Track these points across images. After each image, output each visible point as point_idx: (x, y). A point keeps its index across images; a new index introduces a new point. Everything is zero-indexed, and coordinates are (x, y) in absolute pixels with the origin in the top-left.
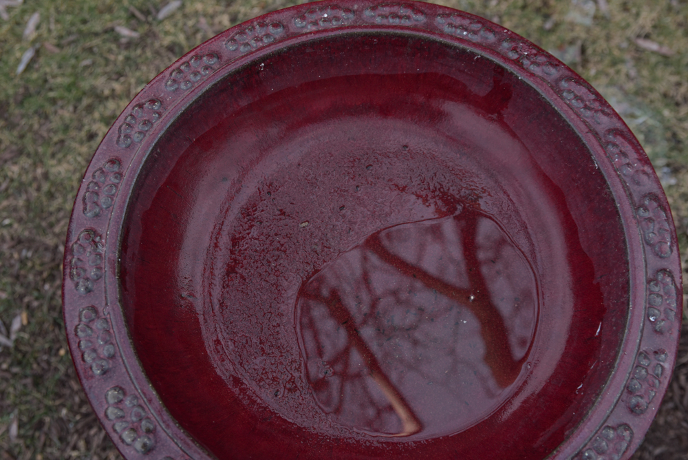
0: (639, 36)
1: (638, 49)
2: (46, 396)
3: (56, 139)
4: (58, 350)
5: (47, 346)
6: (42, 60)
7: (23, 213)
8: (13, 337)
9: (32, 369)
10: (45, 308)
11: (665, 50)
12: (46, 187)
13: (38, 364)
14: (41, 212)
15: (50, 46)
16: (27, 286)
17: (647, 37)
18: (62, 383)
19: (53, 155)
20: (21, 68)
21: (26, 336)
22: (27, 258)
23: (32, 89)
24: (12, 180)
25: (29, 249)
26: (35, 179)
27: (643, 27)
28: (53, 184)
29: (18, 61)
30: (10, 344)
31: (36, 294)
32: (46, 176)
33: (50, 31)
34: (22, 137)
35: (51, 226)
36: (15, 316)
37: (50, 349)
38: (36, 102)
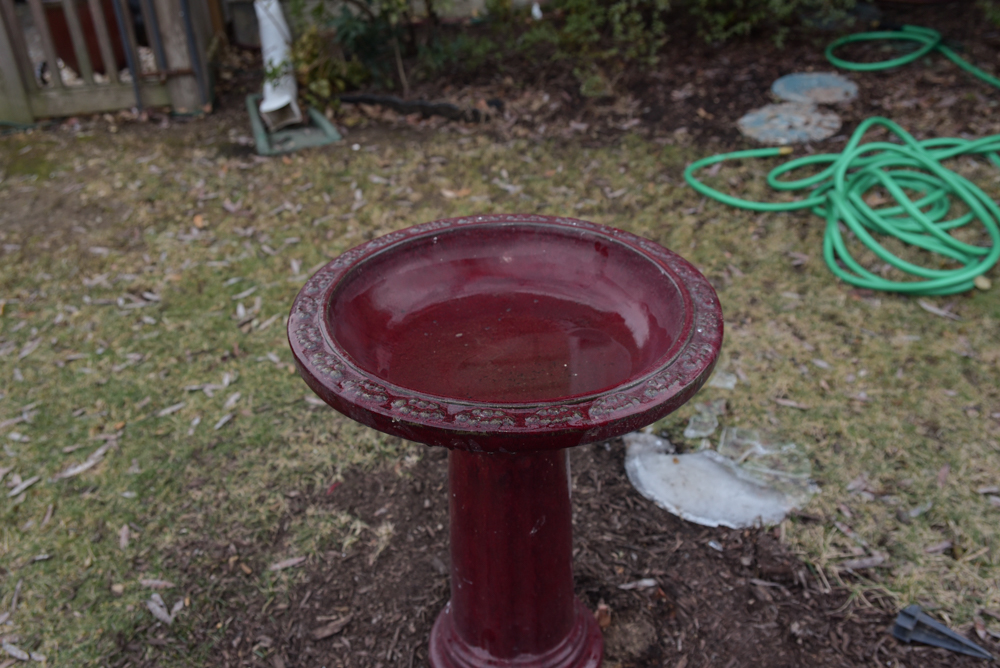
0: (778, 397)
1: (778, 406)
2: (197, 660)
3: (240, 471)
4: (216, 623)
5: (205, 621)
6: (237, 420)
7: (201, 524)
8: (173, 616)
9: (187, 639)
10: (208, 594)
11: (803, 405)
12: (225, 505)
13: (195, 636)
14: (218, 522)
15: (247, 412)
16: (193, 576)
17: (785, 397)
18: (215, 651)
19: (236, 483)
20: (218, 426)
21: (187, 614)
22: (198, 556)
23: (225, 439)
24: (194, 501)
25: (201, 549)
26: (216, 499)
27: (779, 390)
28: (232, 502)
29: (216, 422)
30: (170, 620)
31: (202, 582)
32: (226, 498)
33: (247, 404)
34: (209, 471)
35: (225, 532)
36: (177, 600)
37: (208, 623)
38: (226, 447)
